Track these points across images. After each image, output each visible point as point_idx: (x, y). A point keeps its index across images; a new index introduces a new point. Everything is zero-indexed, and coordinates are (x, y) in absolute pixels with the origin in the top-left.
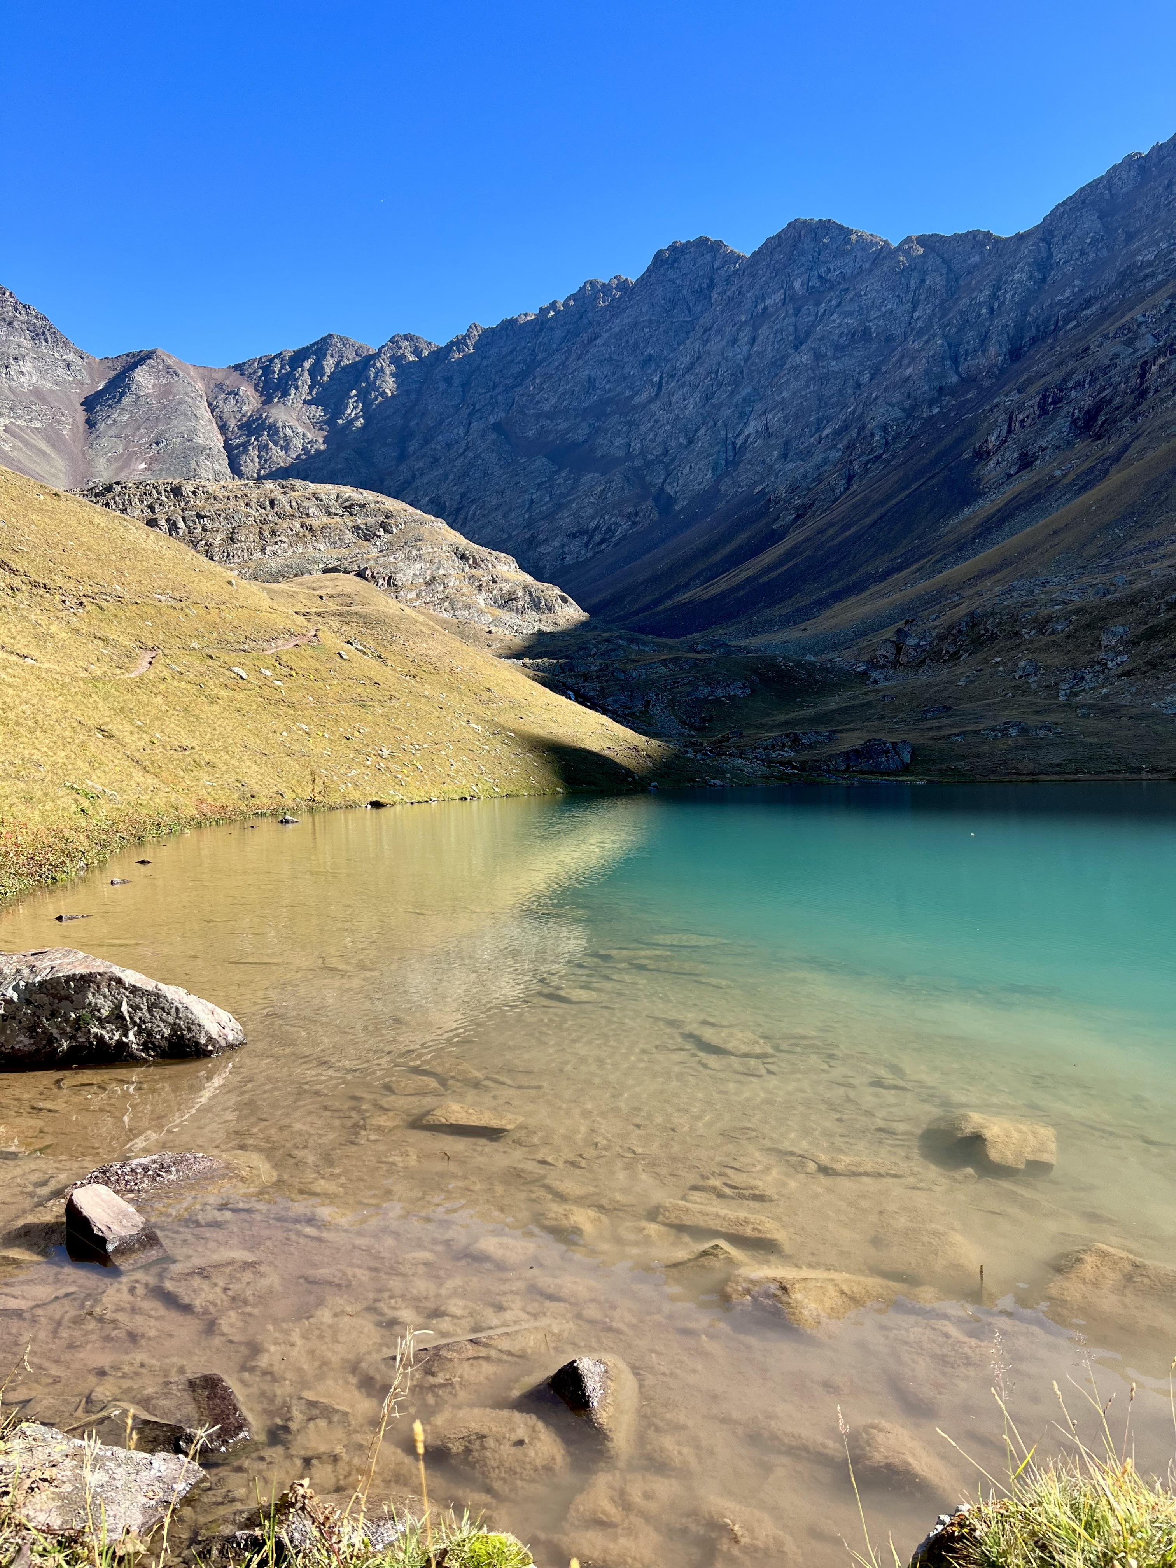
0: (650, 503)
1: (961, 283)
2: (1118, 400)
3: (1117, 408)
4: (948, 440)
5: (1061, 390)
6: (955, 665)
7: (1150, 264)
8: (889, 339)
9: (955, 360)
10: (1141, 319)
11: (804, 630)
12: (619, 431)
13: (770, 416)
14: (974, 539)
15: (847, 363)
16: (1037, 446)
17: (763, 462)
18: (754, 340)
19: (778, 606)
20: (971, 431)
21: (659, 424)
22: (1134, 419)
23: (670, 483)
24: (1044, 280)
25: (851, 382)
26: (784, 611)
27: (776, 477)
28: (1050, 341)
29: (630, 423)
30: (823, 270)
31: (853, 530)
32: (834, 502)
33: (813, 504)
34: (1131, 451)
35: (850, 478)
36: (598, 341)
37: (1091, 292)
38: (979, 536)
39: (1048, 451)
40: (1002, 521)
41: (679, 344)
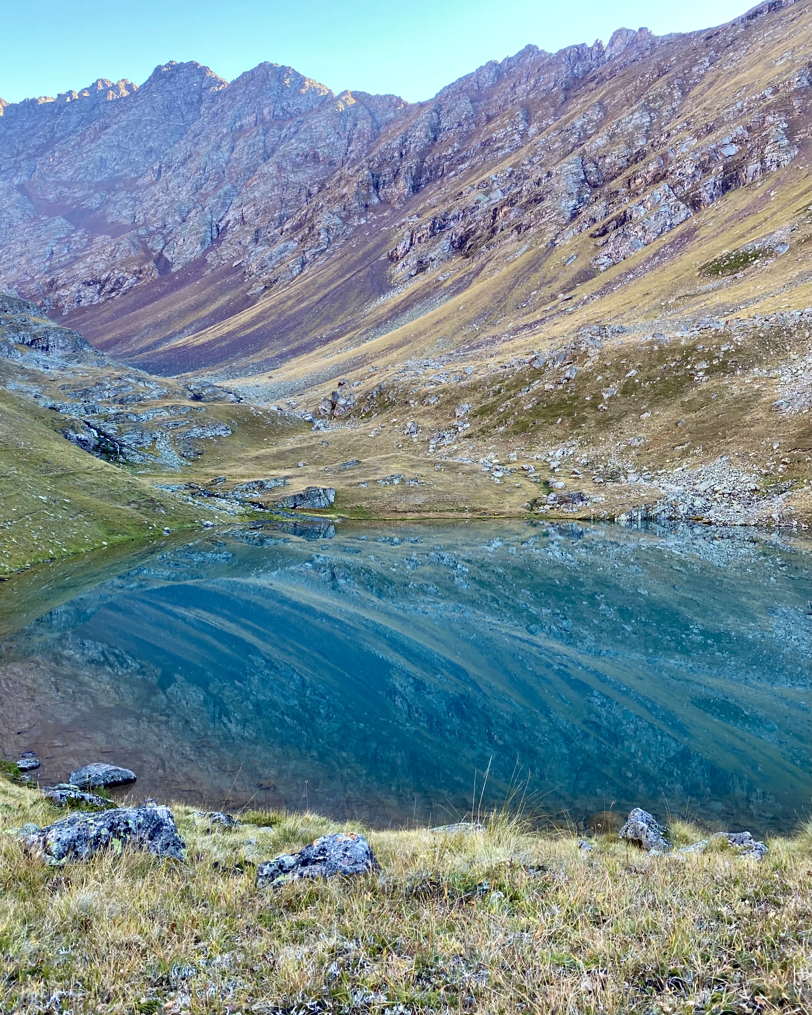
0: (152, 264)
1: (382, 130)
2: (478, 233)
3: (478, 238)
4: (371, 245)
5: (444, 220)
6: (369, 421)
7: (501, 140)
8: (331, 163)
9: (377, 187)
10: (494, 179)
11: (270, 377)
12: (126, 204)
13: (245, 209)
14: (386, 320)
15: (301, 177)
16: (429, 257)
17: (240, 243)
18: (233, 149)
19: (252, 356)
20: (386, 241)
21: (158, 204)
22: (488, 248)
23: (167, 251)
24: (435, 139)
25: (304, 192)
26: (256, 361)
27: (250, 256)
28: (438, 183)
29: (135, 199)
30: (285, 104)
31: (305, 304)
32: (292, 281)
33: (276, 280)
34: (486, 269)
35: (303, 264)
36: (108, 130)
37: (464, 153)
38: (390, 318)
39: (435, 262)
40: (405, 309)
41: (175, 142)
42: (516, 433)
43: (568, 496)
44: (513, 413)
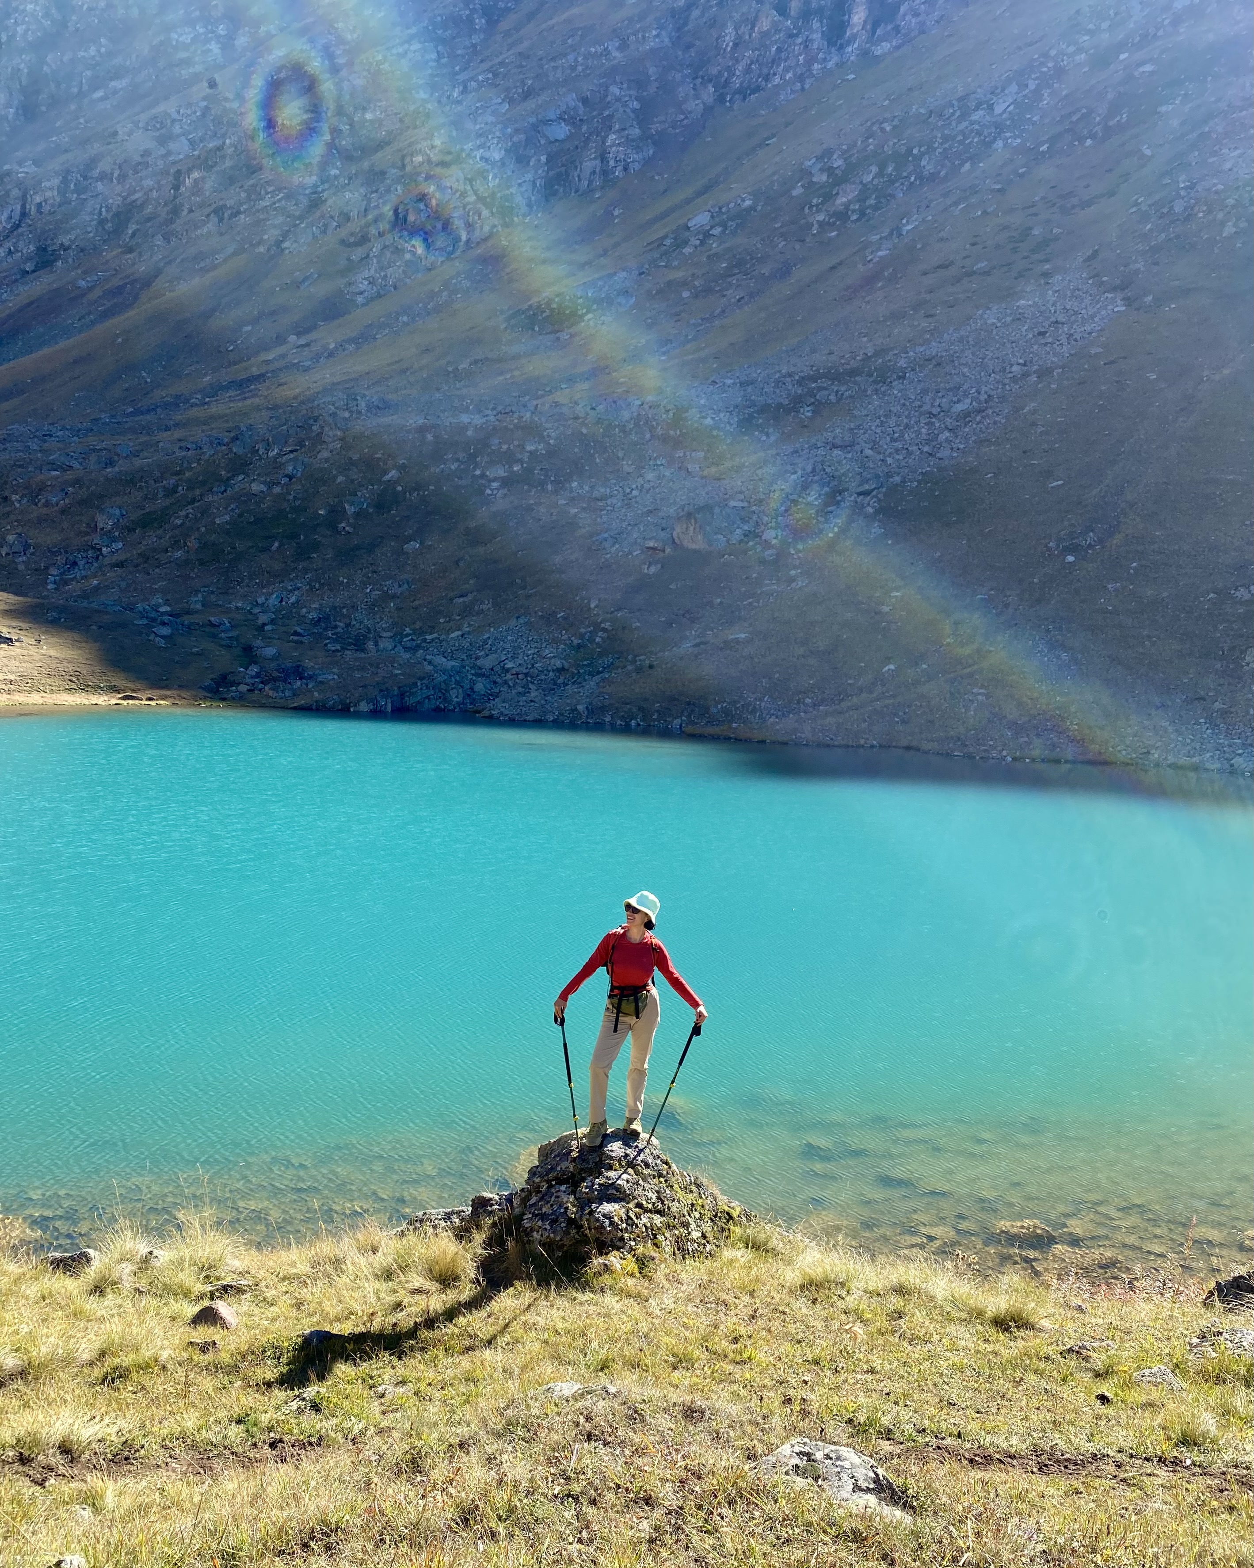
2: (149, 209)
3: (150, 219)
7: (186, 47)
10: (175, 116)
22: (167, 239)
24: (64, 24)
34: (163, 277)
37: (120, 60)
40: (16, 332)
42: (202, 563)
43: (277, 670)
44: (198, 529)
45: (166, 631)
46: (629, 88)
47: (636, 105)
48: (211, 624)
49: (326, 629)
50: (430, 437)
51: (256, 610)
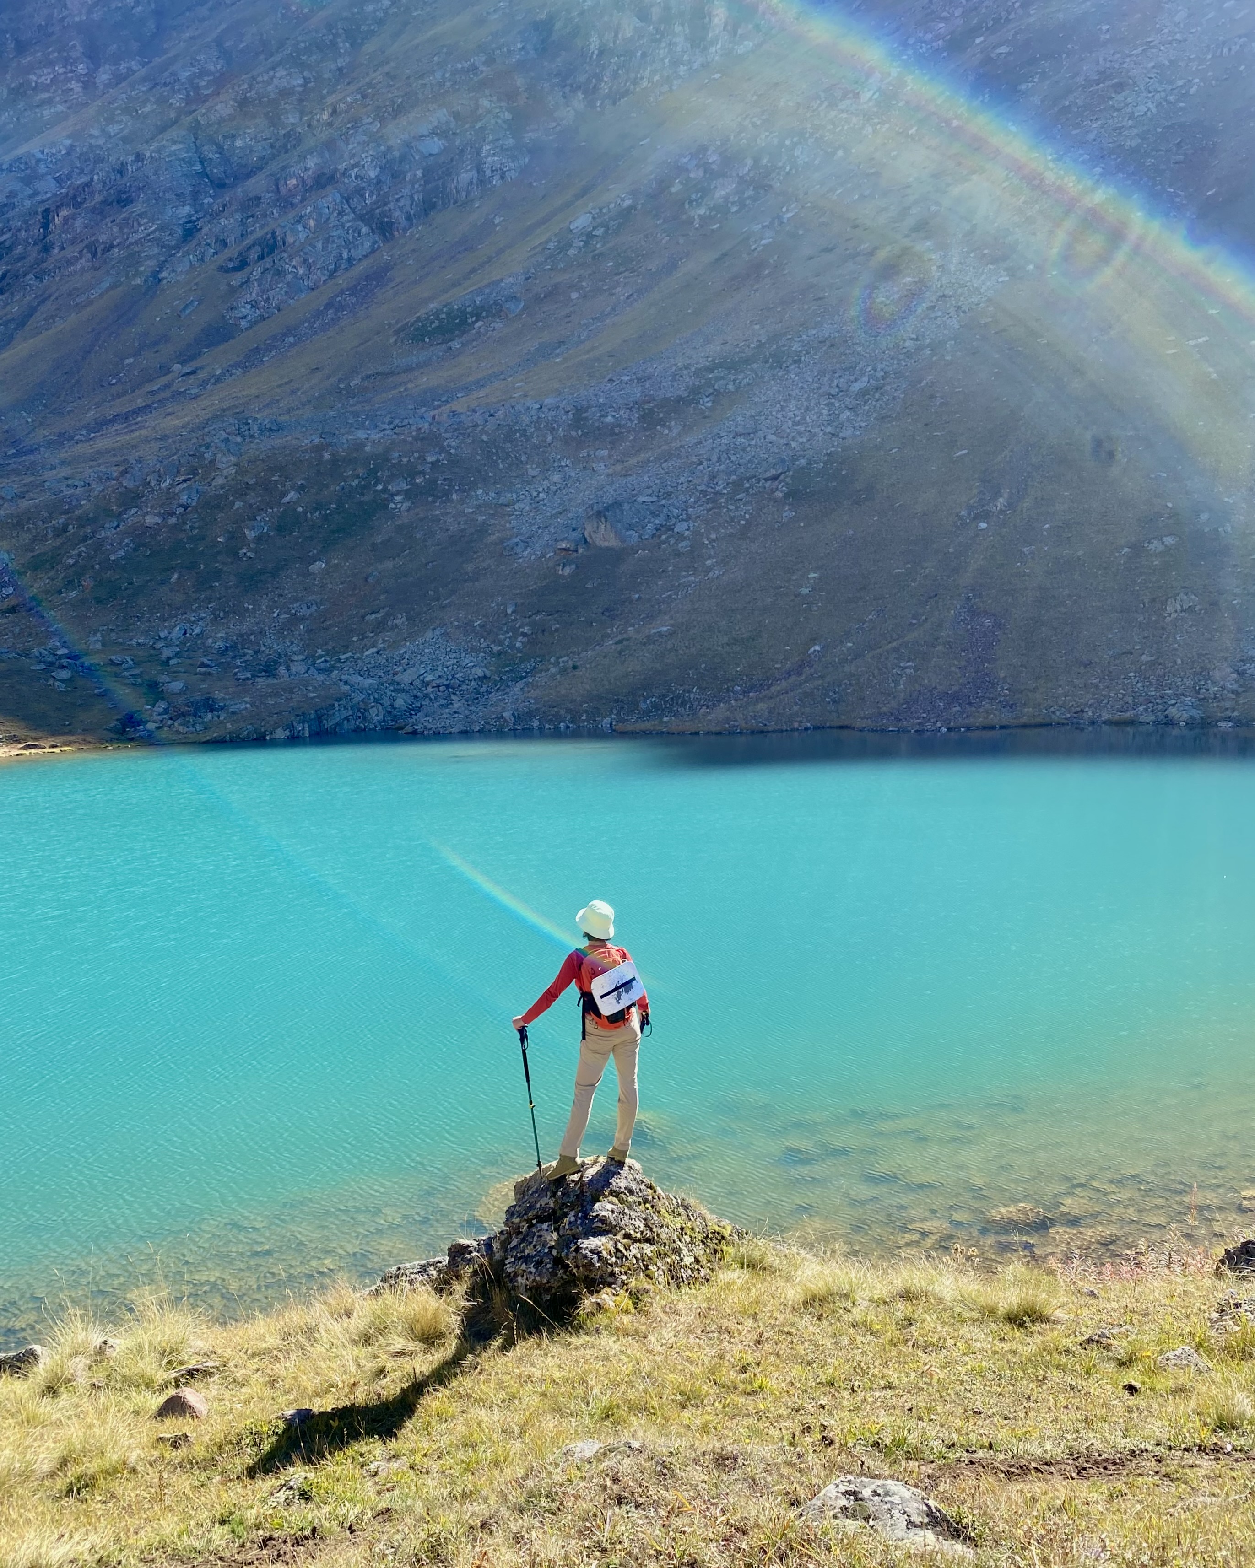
2: (20, 249)
3: (20, 259)
7: (46, 88)
10: (40, 156)
22: (39, 278)
34: (38, 316)
42: (99, 601)
43: (187, 705)
44: (93, 567)
45: (65, 674)
46: (499, 100)
47: (508, 116)
48: (112, 663)
49: (234, 657)
50: (327, 456)
51: (159, 645)
